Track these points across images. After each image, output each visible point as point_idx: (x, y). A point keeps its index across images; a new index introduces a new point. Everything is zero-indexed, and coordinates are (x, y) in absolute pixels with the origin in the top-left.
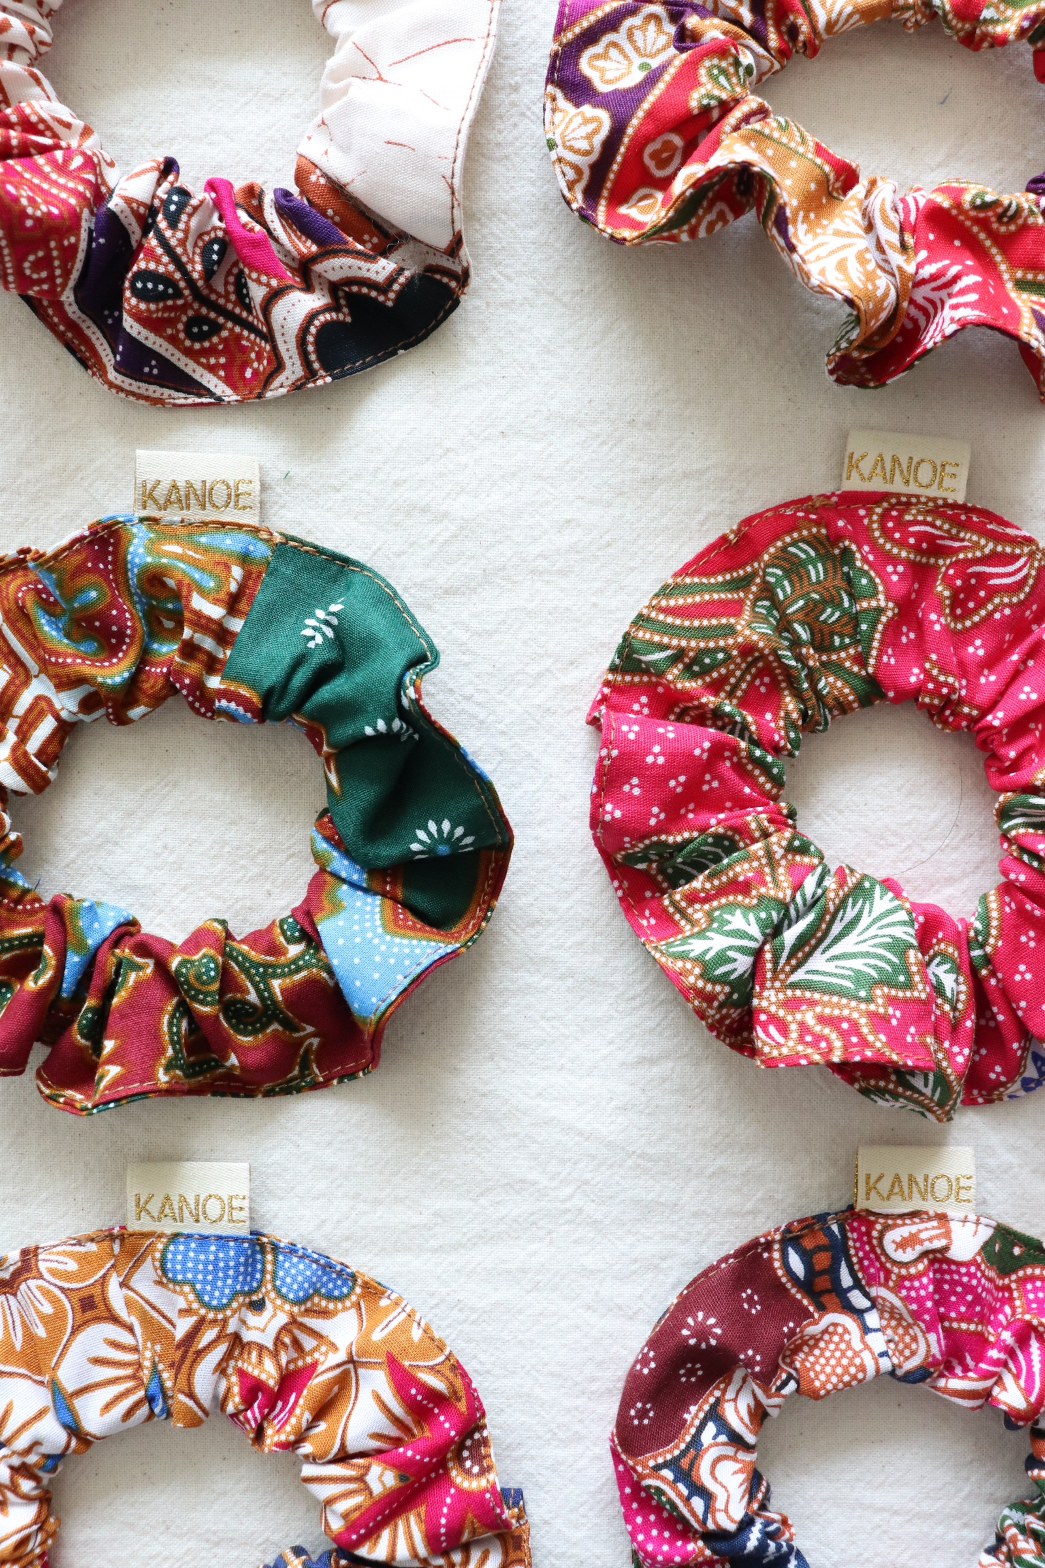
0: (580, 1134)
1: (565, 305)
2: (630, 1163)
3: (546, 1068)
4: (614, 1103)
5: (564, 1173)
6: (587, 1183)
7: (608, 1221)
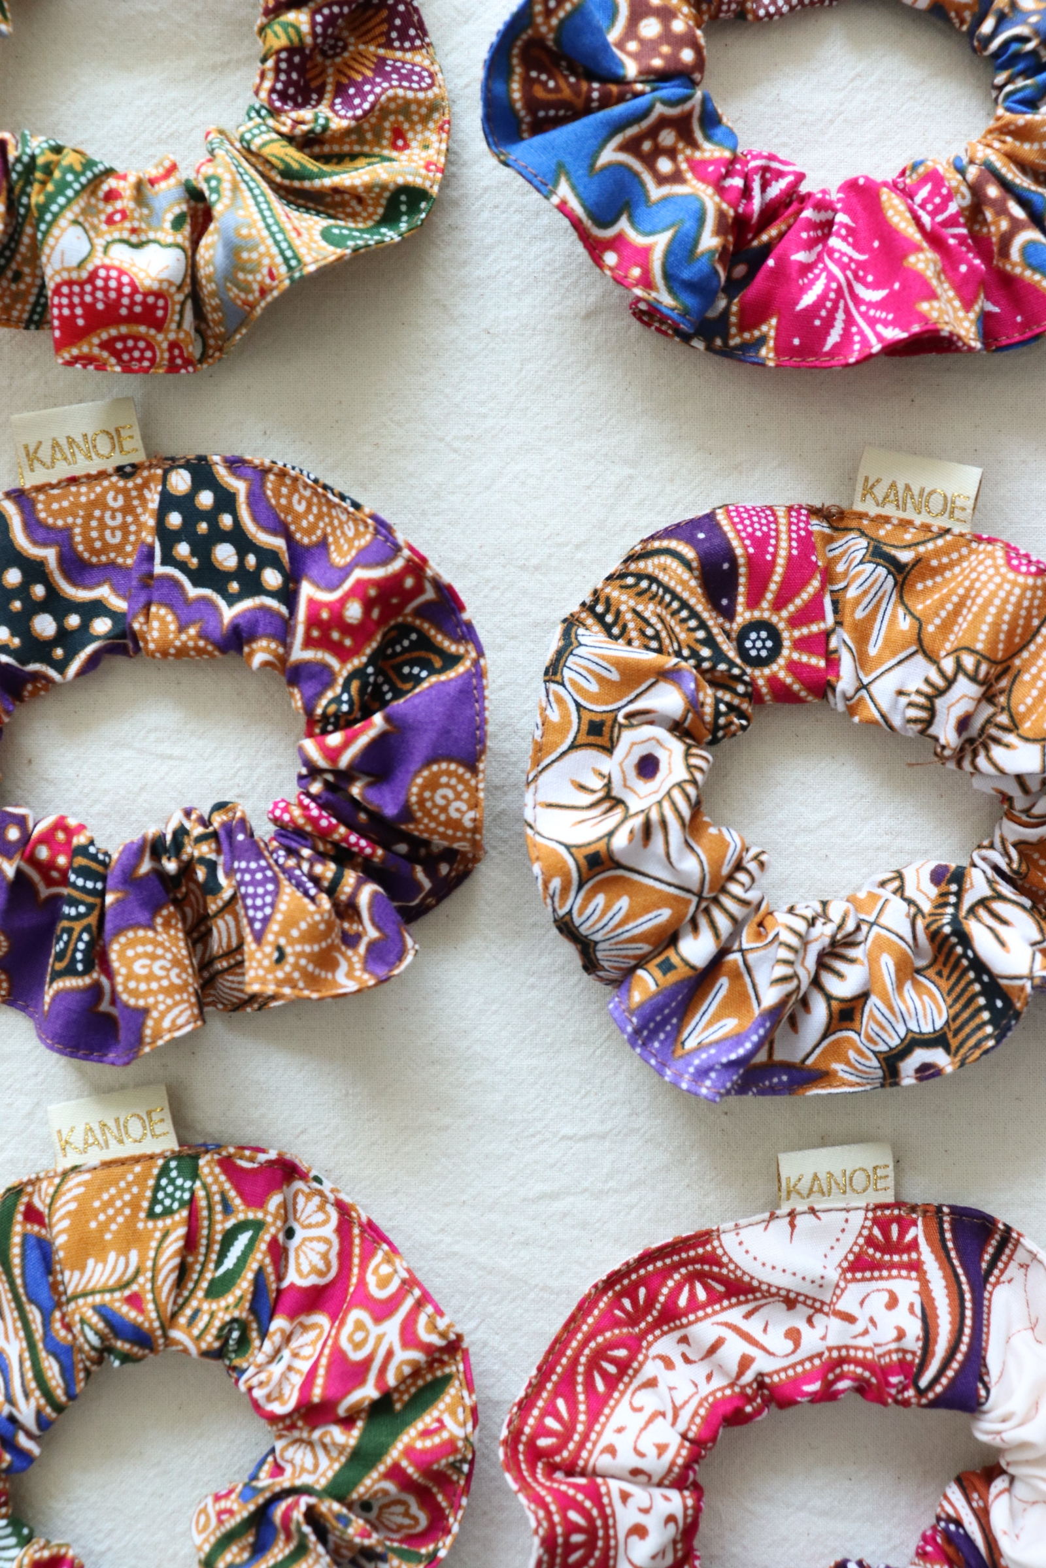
0: (483, 1268)
1: (455, 451)
2: (532, 1296)
3: (446, 1205)
4: (515, 1238)
5: (468, 1306)
6: (491, 1315)
7: (512, 1353)
